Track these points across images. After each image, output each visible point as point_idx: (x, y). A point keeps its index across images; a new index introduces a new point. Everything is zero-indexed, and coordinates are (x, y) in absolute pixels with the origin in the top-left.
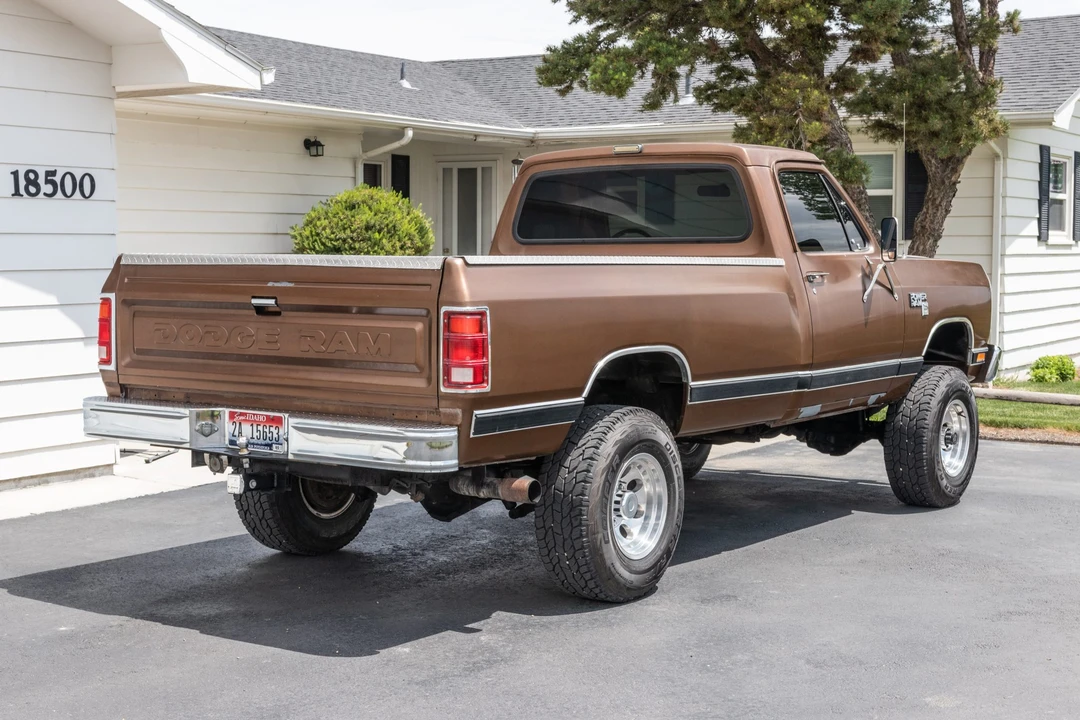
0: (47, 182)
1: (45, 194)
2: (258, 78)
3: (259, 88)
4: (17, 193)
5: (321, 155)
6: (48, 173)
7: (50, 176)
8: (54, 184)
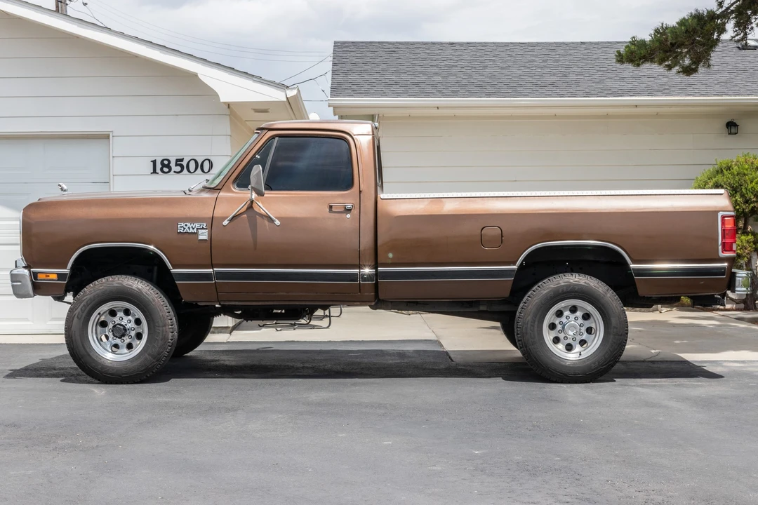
0: (176, 165)
1: (175, 172)
2: (284, 93)
3: (285, 100)
4: (155, 172)
5: (735, 134)
6: (177, 160)
7: (179, 162)
8: (182, 166)
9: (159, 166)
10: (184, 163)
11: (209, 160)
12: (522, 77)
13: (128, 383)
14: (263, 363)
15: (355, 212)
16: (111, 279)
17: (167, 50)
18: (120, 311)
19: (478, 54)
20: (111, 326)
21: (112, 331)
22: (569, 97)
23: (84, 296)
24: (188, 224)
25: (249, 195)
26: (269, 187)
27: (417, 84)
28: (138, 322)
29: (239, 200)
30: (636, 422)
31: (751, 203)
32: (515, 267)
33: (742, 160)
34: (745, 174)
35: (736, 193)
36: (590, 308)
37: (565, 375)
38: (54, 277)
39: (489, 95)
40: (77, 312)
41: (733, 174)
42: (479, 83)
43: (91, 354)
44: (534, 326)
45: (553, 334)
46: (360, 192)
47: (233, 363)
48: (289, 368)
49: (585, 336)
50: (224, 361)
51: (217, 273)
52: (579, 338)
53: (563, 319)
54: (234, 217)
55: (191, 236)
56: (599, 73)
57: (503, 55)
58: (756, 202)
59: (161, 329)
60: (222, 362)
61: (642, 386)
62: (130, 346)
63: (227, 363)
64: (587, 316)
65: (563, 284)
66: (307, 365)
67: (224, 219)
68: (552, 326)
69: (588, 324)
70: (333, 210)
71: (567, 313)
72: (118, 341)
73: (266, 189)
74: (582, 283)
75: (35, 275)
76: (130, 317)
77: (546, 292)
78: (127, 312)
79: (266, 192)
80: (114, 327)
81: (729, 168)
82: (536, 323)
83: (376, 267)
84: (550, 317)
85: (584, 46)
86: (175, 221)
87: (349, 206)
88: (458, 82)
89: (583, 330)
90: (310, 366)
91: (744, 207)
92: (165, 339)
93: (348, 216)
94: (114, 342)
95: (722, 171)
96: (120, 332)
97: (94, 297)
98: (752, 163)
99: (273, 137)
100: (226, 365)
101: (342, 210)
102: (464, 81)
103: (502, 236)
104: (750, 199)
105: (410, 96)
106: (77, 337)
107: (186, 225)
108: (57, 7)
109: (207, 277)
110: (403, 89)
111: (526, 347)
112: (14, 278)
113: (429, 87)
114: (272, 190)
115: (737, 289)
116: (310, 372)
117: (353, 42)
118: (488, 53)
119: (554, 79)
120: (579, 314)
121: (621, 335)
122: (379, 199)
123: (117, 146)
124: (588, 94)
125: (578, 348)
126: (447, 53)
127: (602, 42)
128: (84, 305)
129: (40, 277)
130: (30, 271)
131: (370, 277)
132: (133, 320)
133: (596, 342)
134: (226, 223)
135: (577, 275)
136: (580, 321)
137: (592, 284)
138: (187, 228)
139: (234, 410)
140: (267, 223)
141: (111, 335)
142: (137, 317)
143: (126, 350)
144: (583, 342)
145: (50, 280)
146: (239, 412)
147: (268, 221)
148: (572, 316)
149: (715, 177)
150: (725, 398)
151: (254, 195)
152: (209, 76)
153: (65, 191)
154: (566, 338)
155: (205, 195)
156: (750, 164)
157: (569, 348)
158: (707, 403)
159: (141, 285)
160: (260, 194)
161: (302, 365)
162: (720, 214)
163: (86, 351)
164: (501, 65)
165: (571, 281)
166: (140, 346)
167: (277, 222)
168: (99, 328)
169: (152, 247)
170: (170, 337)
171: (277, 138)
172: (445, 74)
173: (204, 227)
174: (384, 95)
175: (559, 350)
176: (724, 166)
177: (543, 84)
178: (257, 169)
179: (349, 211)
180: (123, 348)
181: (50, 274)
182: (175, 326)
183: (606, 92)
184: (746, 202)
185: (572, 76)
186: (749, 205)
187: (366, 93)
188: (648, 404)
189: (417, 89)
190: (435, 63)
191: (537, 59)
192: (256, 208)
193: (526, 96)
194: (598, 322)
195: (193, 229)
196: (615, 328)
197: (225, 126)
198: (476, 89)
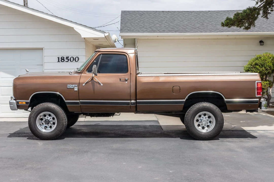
1: (66, 61)
2: (104, 35)
3: (104, 37)
4: (59, 61)
5: (263, 45)
6: (67, 57)
7: (67, 58)
8: (68, 59)
9: (60, 59)
10: (69, 58)
11: (78, 57)
12: (188, 25)
13: (50, 140)
14: (97, 131)
15: (129, 81)
16: (44, 104)
17: (63, 19)
18: (47, 115)
19: (172, 16)
20: (44, 120)
21: (45, 122)
22: (204, 32)
23: (35, 110)
24: (71, 85)
25: (92, 75)
26: (99, 72)
27: (150, 27)
28: (53, 119)
29: (88, 77)
30: (226, 158)
31: (268, 70)
32: (184, 100)
33: (265, 55)
34: (266, 60)
35: (263, 66)
36: (211, 115)
37: (202, 138)
38: (25, 103)
39: (176, 32)
40: (32, 115)
41: (262, 60)
42: (172, 27)
43: (37, 130)
44: (191, 121)
45: (197, 123)
46: (131, 74)
47: (87, 131)
48: (106, 133)
49: (209, 124)
50: (83, 130)
51: (81, 102)
52: (207, 125)
53: (201, 118)
54: (87, 83)
55: (72, 89)
56: (215, 23)
57: (181, 16)
58: (270, 70)
59: (61, 121)
60: (83, 131)
61: (229, 142)
62: (51, 127)
63: (84, 131)
64: (209, 117)
65: (201, 106)
66: (112, 132)
67: (83, 83)
68: (197, 121)
69: (210, 120)
70: (121, 80)
71: (203, 116)
72: (47, 125)
73: (98, 73)
74: (208, 106)
75: (18, 102)
76: (51, 117)
77: (195, 109)
78: (50, 115)
79: (98, 74)
80: (45, 120)
81: (260, 58)
82: (192, 120)
83: (136, 100)
84: (197, 117)
85: (209, 12)
86: (66, 84)
87: (127, 79)
88: (165, 26)
89: (208, 122)
90: (113, 132)
91: (265, 72)
92: (63, 125)
93: (126, 82)
94: (45, 126)
95: (258, 59)
96: (47, 122)
97: (38, 110)
98: (269, 56)
99: (100, 54)
100: (84, 132)
101: (124, 80)
102: (167, 26)
103: (180, 90)
104: (268, 69)
105: (148, 32)
106: (33, 124)
107: (70, 85)
108: (24, 4)
109: (77, 103)
110: (145, 29)
111: (188, 128)
112: (10, 103)
113: (155, 28)
114: (100, 73)
115: (262, 108)
116: (113, 135)
117: (128, 11)
118: (176, 15)
119: (199, 25)
120: (207, 116)
121: (221, 124)
122: (137, 76)
123: (46, 52)
124: (211, 31)
125: (206, 128)
126: (161, 15)
127: (216, 11)
128: (35, 113)
129: (20, 103)
130: (16, 101)
131: (134, 103)
132: (52, 118)
133: (212, 126)
134: (84, 85)
135: (206, 103)
136: (207, 119)
137: (211, 106)
138: (70, 86)
139: (87, 152)
140: (98, 85)
141: (44, 123)
142: (53, 117)
143: (49, 129)
144: (208, 126)
145: (23, 104)
146: (89, 153)
147: (99, 84)
148: (204, 117)
149: (255, 61)
150: (257, 147)
151: (94, 75)
152: (78, 28)
153: (28, 72)
154: (202, 124)
155: (76, 75)
156: (268, 56)
157: (203, 128)
158: (251, 150)
159: (54, 106)
160: (96, 75)
161: (110, 132)
162: (256, 82)
163: (36, 129)
164: (180, 20)
165: (204, 105)
166: (54, 127)
167: (102, 85)
168: (40, 121)
169: (58, 93)
170: (65, 124)
171: (101, 55)
172: (160, 23)
173: (76, 86)
174: (139, 32)
175: (200, 129)
176: (259, 57)
177: (195, 27)
178: (95, 66)
179: (126, 80)
180: (48, 128)
181: (23, 102)
182: (66, 120)
183: (217, 30)
184: (266, 70)
185: (205, 24)
186: (267, 71)
187: (133, 31)
188: (231, 150)
189: (150, 29)
190: (157, 19)
191: (193, 18)
192: (94, 80)
193: (189, 32)
194: (213, 119)
195: (73, 87)
196: (219, 121)
197: (83, 45)
198: (171, 29)
